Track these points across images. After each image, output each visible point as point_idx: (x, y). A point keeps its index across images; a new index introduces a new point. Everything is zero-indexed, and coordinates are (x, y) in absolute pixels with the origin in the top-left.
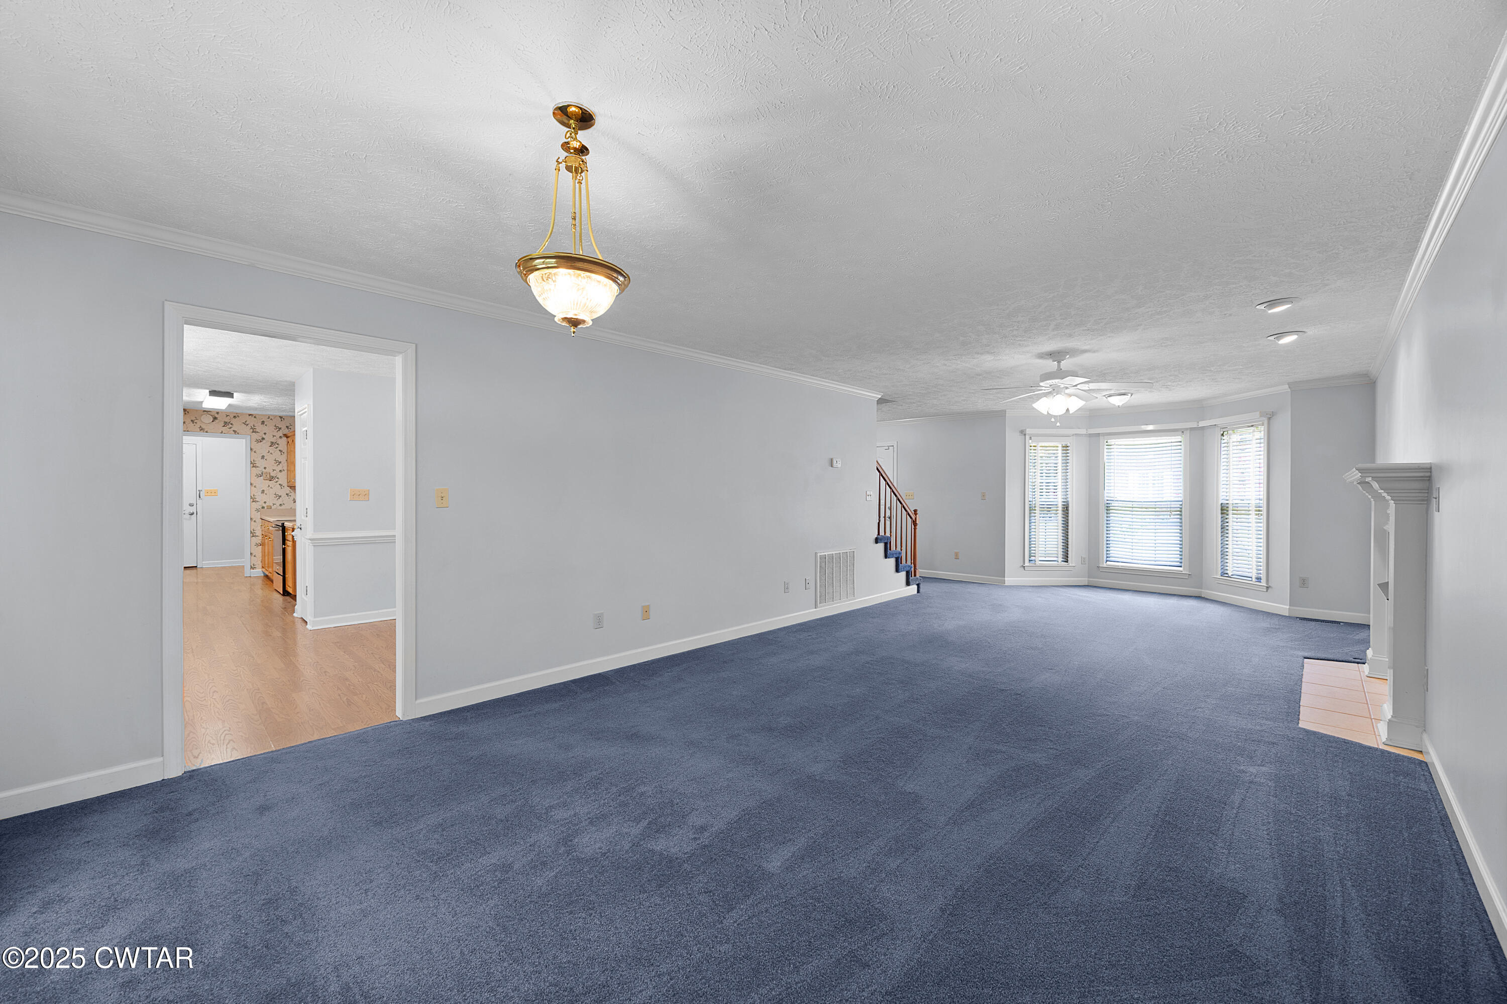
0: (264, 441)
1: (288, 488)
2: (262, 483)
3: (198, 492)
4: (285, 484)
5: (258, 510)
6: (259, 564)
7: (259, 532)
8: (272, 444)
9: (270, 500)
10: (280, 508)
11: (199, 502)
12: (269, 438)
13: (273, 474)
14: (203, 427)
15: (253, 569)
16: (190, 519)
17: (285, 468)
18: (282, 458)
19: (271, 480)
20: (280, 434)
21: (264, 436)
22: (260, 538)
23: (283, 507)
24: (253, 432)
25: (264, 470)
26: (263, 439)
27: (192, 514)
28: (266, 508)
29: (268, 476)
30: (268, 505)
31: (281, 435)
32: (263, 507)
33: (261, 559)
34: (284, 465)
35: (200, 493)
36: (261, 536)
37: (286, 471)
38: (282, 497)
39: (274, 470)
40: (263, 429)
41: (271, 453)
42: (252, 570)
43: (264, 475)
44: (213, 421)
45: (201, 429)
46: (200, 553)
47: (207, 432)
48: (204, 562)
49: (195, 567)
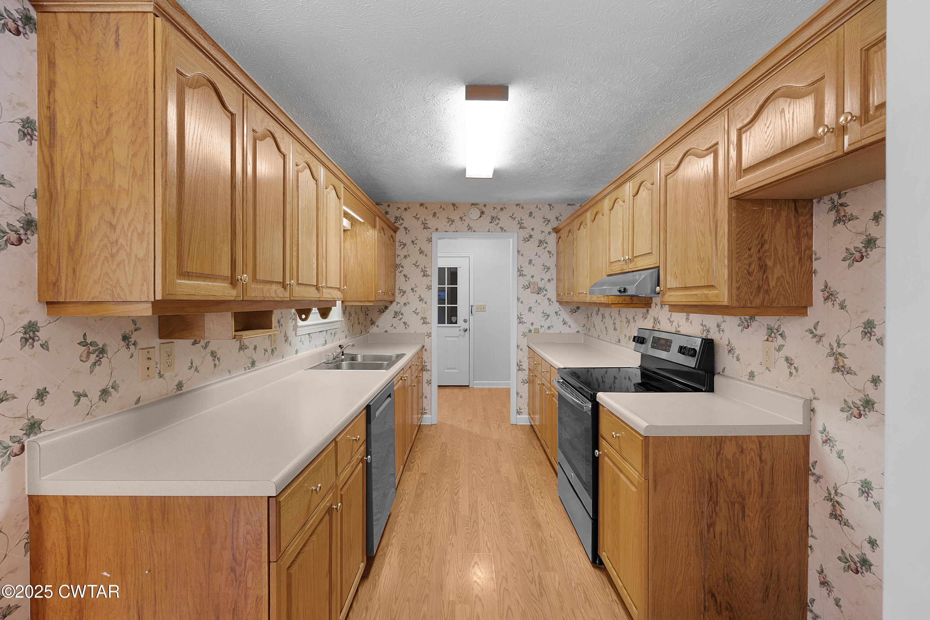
0: (532, 240)
1: (558, 304)
2: (529, 297)
3: (470, 308)
4: (554, 299)
5: (524, 335)
6: (525, 409)
7: (525, 366)
8: (541, 243)
9: (536, 319)
10: (548, 331)
11: (471, 317)
12: (537, 236)
13: (541, 285)
14: (471, 225)
15: (519, 414)
16: (464, 336)
17: (554, 276)
18: (551, 262)
19: (538, 294)
20: (549, 228)
21: (532, 233)
22: (527, 372)
23: (551, 331)
24: (520, 228)
25: (531, 280)
26: (531, 236)
27: (466, 330)
28: (533, 332)
29: (536, 288)
30: (536, 327)
31: (550, 230)
32: (530, 331)
33: (528, 401)
34: (553, 272)
35: (472, 309)
36: (527, 370)
37: (555, 280)
38: (551, 316)
39: (542, 279)
40: (528, 222)
41: (539, 256)
42: (518, 416)
43: (532, 286)
44: (480, 217)
45: (470, 228)
46: (472, 374)
47: (474, 231)
48: (475, 382)
49: (467, 387)
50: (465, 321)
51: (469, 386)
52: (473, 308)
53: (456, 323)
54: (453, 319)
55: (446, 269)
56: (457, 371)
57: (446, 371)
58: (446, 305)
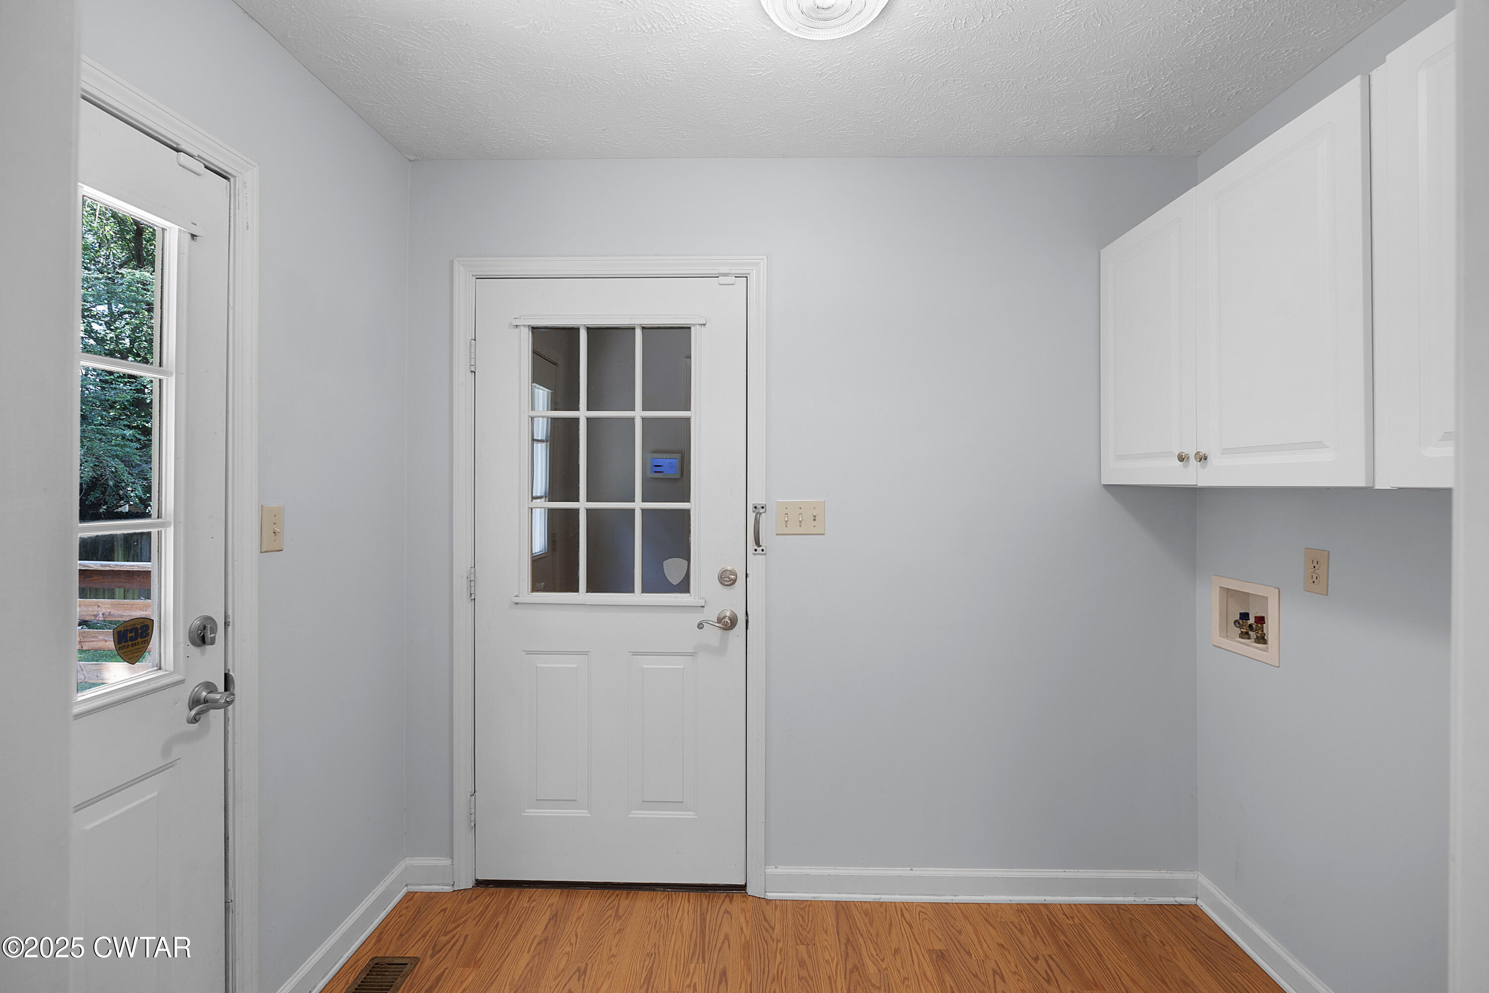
3: (752, 516)
11: (756, 562)
16: (723, 650)
35: (757, 521)
46: (757, 833)
48: (771, 870)
49: (737, 895)
50: (727, 579)
51: (743, 888)
52: (763, 518)
53: (684, 586)
54: (672, 569)
55: (638, 333)
56: (690, 815)
57: (637, 814)
58: (638, 505)
